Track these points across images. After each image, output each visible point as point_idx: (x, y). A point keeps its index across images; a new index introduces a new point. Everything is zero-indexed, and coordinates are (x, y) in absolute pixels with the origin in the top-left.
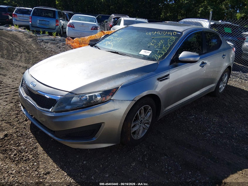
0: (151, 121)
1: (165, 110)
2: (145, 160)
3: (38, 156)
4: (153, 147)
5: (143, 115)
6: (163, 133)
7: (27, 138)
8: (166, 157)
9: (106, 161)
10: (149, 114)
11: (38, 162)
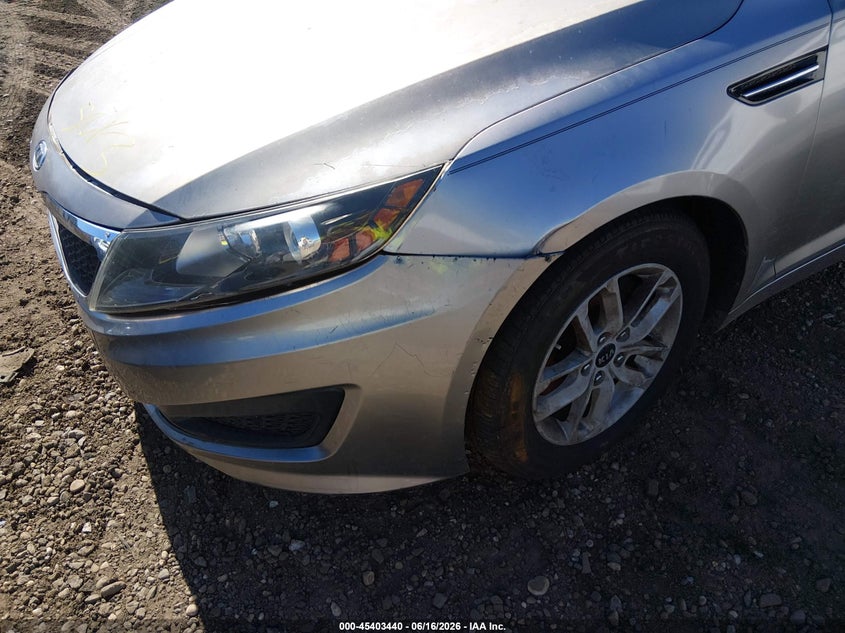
0: (669, 346)
1: (771, 273)
2: (610, 572)
3: (110, 487)
4: (673, 486)
5: (616, 322)
6: (745, 396)
7: (99, 383)
8: (738, 560)
9: (403, 547)
10: (661, 307)
11: (103, 516)
